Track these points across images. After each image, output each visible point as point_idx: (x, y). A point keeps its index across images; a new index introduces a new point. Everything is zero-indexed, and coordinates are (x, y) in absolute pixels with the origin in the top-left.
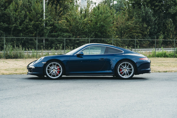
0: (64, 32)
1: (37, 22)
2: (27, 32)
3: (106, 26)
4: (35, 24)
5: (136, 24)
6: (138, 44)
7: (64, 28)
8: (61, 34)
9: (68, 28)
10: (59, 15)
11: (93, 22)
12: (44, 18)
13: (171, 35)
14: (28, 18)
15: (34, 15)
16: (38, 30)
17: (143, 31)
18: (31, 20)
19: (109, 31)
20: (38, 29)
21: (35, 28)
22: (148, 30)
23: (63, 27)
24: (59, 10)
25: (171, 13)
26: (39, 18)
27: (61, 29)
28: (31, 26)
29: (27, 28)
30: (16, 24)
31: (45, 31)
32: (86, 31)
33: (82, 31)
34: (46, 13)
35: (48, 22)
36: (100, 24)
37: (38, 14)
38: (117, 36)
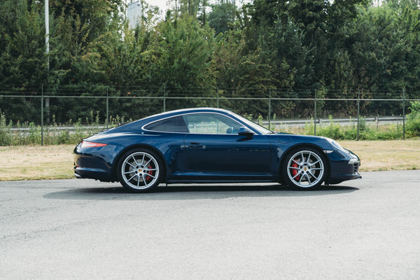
0: (95, 82)
1: (30, 60)
2: (7, 83)
3: (195, 66)
4: (26, 62)
5: (264, 62)
7: (95, 71)
8: (88, 86)
9: (104, 72)
10: (83, 41)
11: (164, 58)
12: (48, 49)
13: (343, 87)
14: (8, 48)
15: (22, 41)
16: (33, 78)
17: (281, 79)
18: (15, 54)
19: (201, 80)
20: (33, 76)
21: (26, 72)
22: (292, 76)
23: (92, 70)
24: (80, 30)
25: (343, 36)
26: (35, 49)
27: (87, 75)
28: (17, 69)
29: (6, 73)
31: (51, 79)
32: (148, 79)
33: (137, 80)
34: (51, 35)
35: (56, 58)
36: (179, 63)
37: (32, 39)
38: (221, 92)
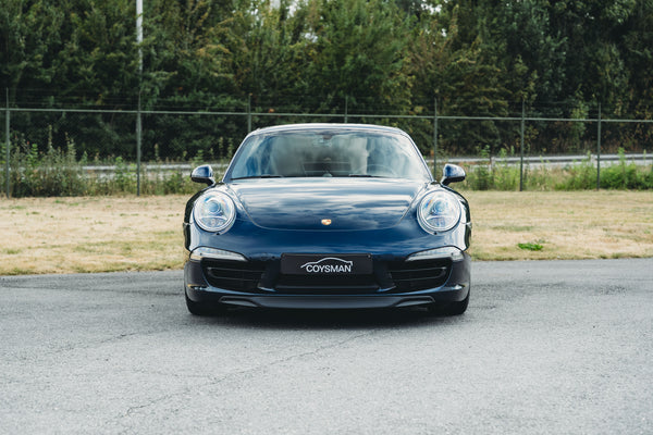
0: (216, 91)
1: (112, 55)
2: (74, 93)
3: (377, 67)
4: (104, 59)
5: (486, 61)
6: (496, 137)
7: (216, 75)
8: (205, 98)
9: (231, 76)
10: (197, 25)
11: (328, 55)
12: (140, 38)
13: (614, 102)
14: (75, 36)
15: (99, 25)
17: (515, 90)
18: (86, 45)
19: (387, 90)
20: (116, 82)
21: (105, 75)
22: (532, 84)
23: (211, 73)
24: (193, 8)
25: (613, 20)
26: (120, 37)
27: (203, 80)
28: (89, 70)
29: (73, 77)
30: (32, 60)
31: (145, 87)
32: (303, 88)
33: (284, 90)
34: (145, 16)
35: (153, 51)
36: (353, 62)
37: (115, 21)
38: (419, 109)
